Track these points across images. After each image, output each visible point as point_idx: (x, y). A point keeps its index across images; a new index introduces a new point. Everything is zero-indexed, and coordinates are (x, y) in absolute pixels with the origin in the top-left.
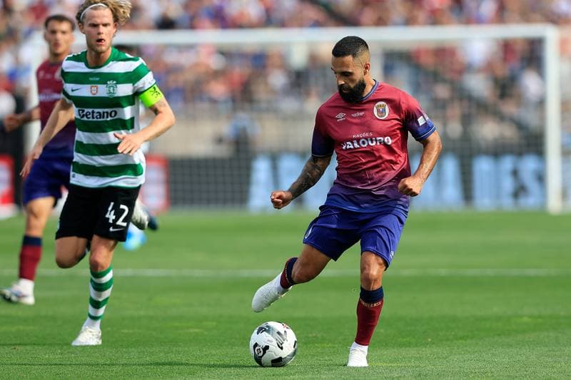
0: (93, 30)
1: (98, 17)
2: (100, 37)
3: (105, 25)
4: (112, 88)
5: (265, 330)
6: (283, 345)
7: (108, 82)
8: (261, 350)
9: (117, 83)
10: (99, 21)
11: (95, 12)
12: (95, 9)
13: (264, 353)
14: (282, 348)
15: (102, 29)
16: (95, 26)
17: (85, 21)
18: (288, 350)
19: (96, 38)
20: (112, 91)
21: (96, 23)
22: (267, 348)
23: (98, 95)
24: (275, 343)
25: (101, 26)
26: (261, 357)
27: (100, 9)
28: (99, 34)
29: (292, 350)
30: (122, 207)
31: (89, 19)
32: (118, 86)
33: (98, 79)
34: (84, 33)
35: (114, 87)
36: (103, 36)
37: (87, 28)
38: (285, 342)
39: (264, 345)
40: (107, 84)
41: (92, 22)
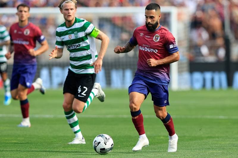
0: (66, 12)
1: (68, 6)
2: (69, 15)
3: (71, 9)
4: (76, 35)
5: (101, 136)
6: (107, 143)
7: (75, 33)
8: (97, 143)
9: (78, 32)
10: (68, 8)
11: (67, 4)
12: (67, 2)
13: (98, 145)
14: (106, 144)
15: (70, 11)
16: (67, 10)
17: (63, 8)
18: (108, 146)
19: (68, 15)
20: (76, 36)
21: (67, 9)
22: (99, 143)
23: (72, 39)
24: (103, 141)
25: (70, 10)
26: (96, 147)
27: (69, 3)
28: (69, 13)
29: (110, 147)
30: (84, 87)
31: (64, 7)
32: (78, 33)
33: (71, 32)
34: (63, 13)
35: (77, 34)
36: (71, 14)
37: (64, 11)
38: (108, 142)
39: (99, 141)
40: (74, 33)
41: (66, 8)
